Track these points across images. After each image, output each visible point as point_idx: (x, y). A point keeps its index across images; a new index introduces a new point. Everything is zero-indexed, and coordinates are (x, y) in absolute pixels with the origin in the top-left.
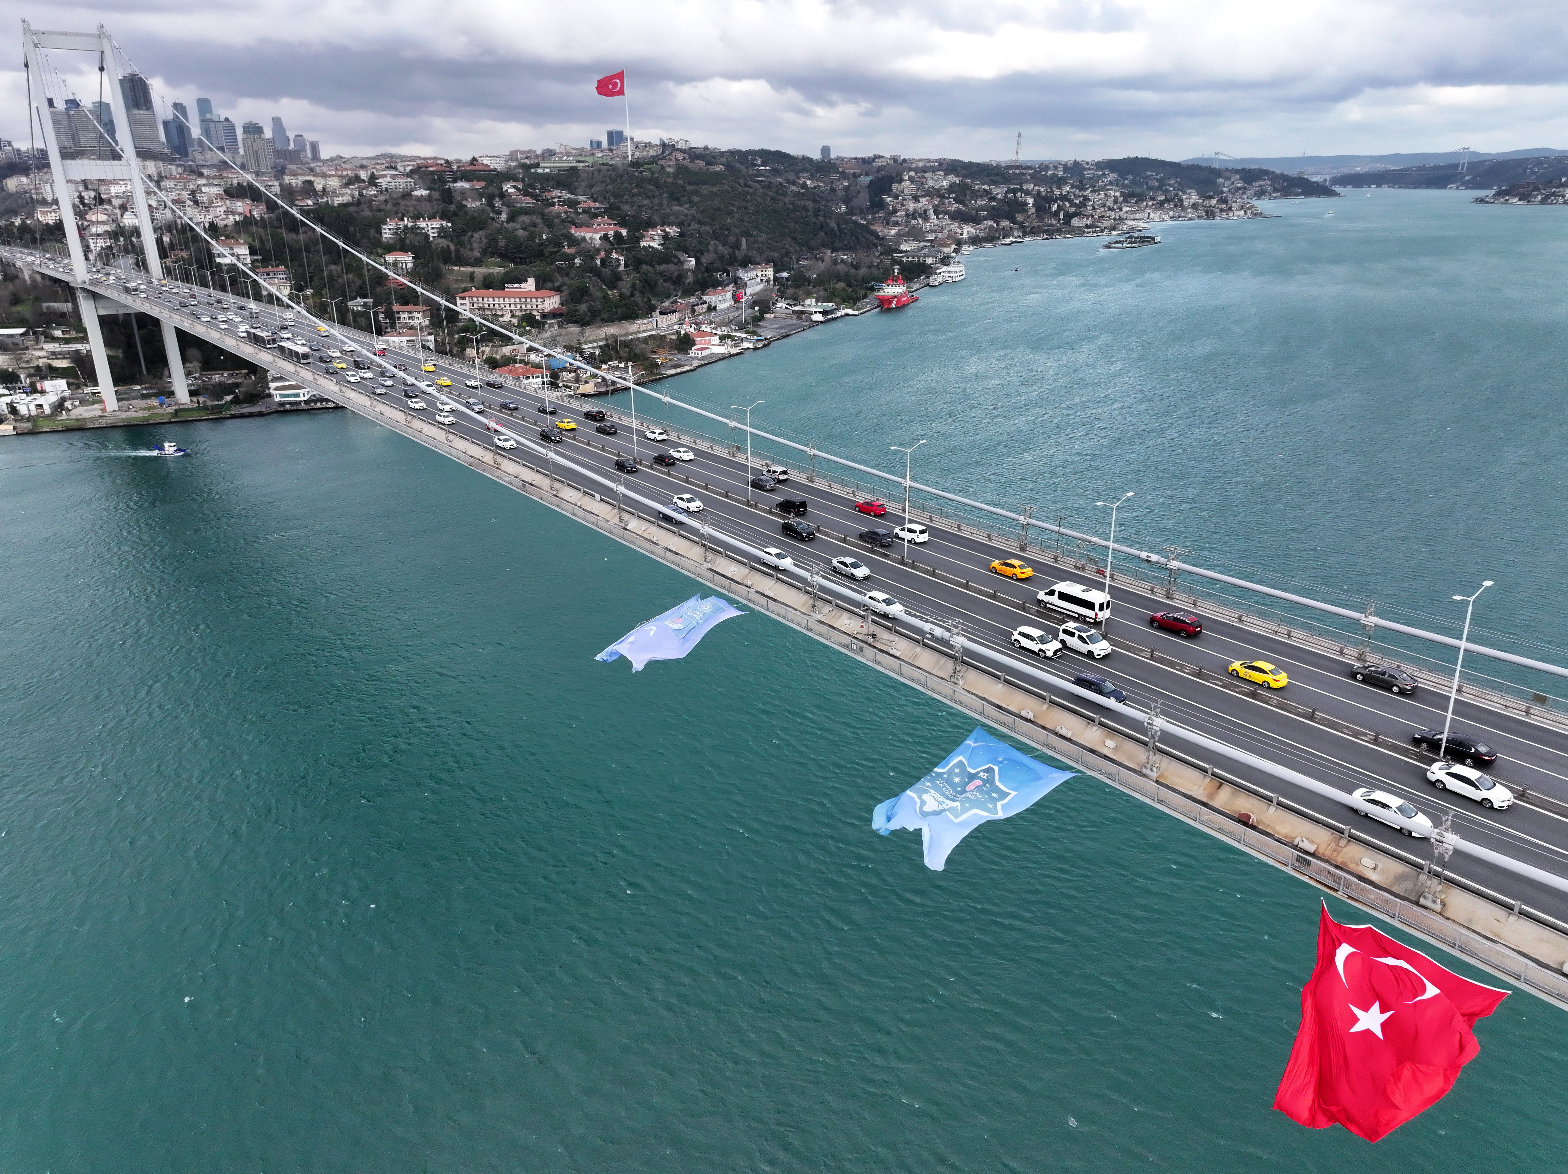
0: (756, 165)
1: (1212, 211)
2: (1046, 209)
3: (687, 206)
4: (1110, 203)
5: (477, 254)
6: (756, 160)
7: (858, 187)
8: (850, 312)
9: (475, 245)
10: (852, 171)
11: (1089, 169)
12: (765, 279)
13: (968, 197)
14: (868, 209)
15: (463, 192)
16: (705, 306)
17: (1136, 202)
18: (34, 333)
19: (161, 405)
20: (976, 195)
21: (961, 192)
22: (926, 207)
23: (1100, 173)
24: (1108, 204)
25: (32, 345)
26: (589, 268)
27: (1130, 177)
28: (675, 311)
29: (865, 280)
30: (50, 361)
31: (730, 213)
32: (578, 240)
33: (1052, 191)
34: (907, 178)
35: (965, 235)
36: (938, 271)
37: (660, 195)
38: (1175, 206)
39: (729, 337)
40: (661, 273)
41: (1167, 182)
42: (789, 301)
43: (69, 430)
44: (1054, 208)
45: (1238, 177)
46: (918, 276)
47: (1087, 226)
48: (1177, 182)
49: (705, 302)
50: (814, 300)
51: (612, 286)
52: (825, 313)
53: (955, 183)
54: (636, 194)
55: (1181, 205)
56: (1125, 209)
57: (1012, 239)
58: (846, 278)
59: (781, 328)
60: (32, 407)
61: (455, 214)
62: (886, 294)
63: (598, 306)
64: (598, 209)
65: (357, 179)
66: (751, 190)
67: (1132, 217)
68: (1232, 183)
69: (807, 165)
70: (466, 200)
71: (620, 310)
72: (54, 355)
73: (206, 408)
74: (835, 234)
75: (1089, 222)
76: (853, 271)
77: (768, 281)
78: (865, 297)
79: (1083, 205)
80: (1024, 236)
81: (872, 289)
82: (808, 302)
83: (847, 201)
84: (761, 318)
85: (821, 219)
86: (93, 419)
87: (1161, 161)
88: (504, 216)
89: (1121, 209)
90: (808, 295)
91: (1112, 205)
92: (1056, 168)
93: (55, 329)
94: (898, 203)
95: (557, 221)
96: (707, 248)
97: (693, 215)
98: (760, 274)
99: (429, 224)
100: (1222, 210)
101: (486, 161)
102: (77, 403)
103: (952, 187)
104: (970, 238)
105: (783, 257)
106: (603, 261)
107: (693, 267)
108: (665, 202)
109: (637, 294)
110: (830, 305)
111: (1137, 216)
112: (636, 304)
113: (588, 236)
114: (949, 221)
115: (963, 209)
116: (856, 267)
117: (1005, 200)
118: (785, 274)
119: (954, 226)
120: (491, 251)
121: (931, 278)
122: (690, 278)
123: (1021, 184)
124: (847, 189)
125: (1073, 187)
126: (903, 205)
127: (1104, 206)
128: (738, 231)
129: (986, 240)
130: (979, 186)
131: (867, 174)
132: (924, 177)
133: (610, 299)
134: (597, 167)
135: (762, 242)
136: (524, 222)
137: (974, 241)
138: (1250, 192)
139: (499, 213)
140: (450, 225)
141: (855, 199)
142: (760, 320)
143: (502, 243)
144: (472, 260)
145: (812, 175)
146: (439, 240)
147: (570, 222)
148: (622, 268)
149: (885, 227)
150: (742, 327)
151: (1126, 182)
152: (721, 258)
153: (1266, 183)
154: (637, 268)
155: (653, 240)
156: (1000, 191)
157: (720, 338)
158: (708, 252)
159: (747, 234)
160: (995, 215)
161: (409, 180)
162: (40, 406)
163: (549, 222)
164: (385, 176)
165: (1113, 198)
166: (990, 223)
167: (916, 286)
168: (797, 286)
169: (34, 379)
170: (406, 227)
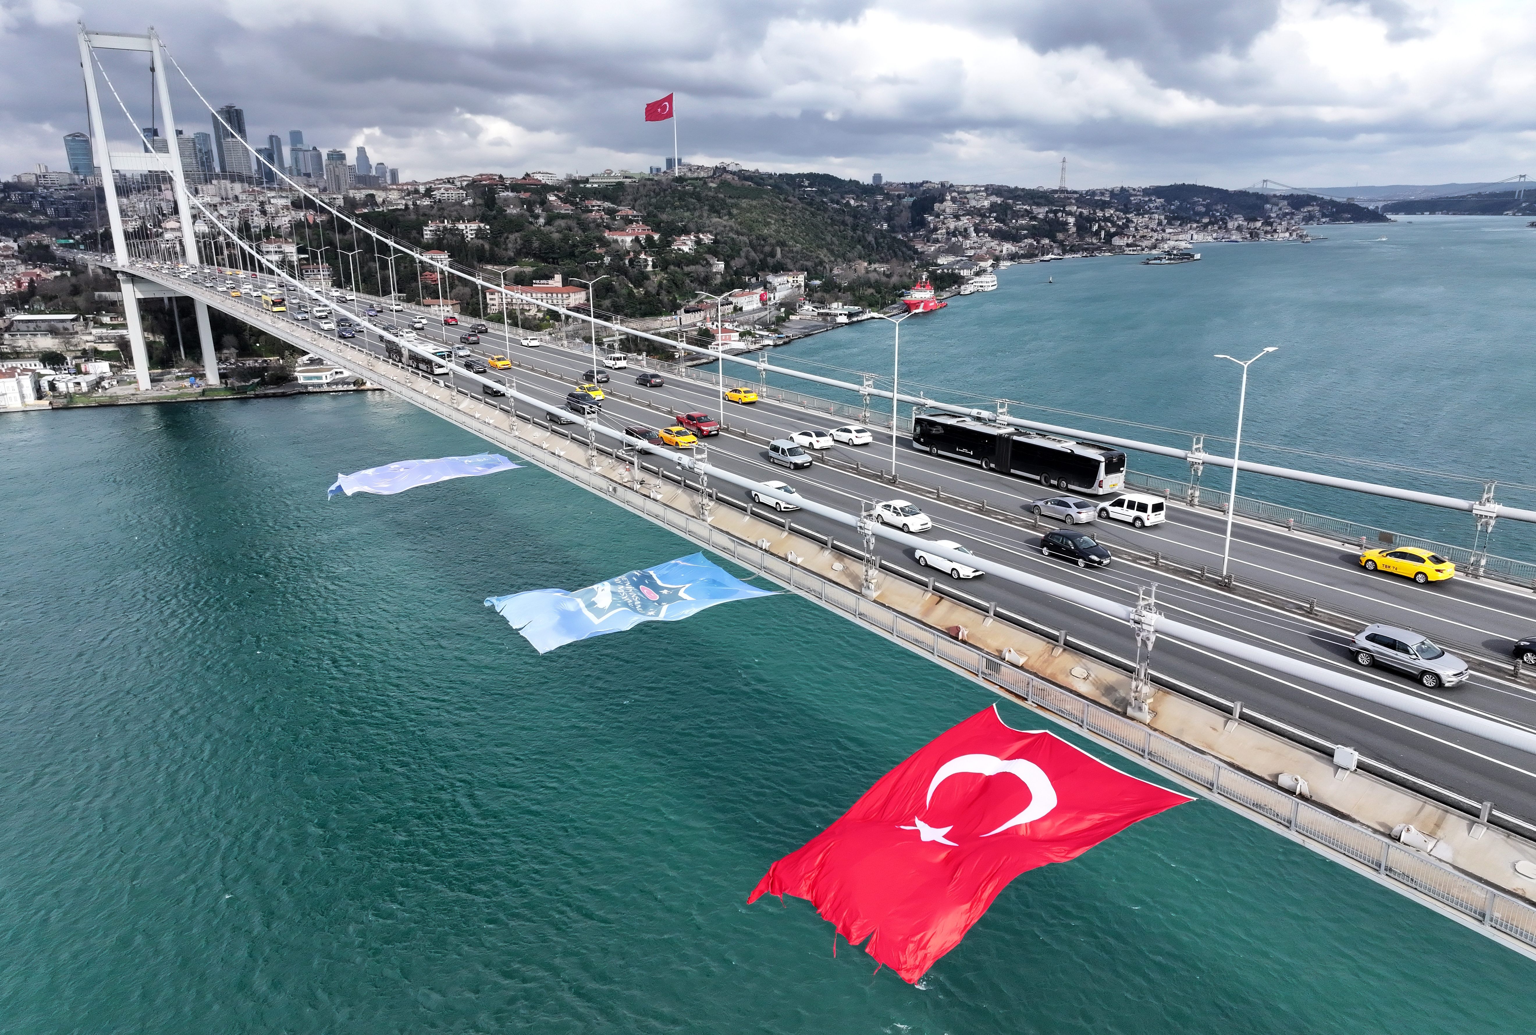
0: (803, 186)
1: (1256, 233)
2: (1087, 228)
3: (726, 218)
4: (1153, 225)
5: (511, 254)
6: (803, 181)
7: (901, 207)
8: (875, 315)
9: (510, 245)
10: (897, 193)
11: (1136, 195)
12: (795, 285)
13: (1009, 217)
14: (909, 227)
15: (506, 199)
16: (732, 306)
17: (1180, 225)
18: (85, 319)
19: (191, 386)
20: (1017, 215)
21: (1002, 212)
22: (967, 226)
23: (1147, 199)
24: (1151, 226)
25: (81, 330)
26: (617, 269)
27: (1177, 203)
28: (700, 310)
29: (895, 288)
30: (96, 345)
31: (767, 224)
32: (609, 242)
33: (1095, 213)
34: (949, 198)
35: (1004, 252)
36: (970, 282)
37: (701, 207)
38: (1220, 228)
39: (749, 333)
40: (688, 274)
41: (1214, 207)
42: (816, 304)
43: (101, 406)
44: (1095, 227)
45: (1286, 202)
46: (950, 286)
47: (1128, 245)
48: (1224, 207)
49: (732, 303)
50: (840, 304)
51: (638, 284)
52: (850, 315)
53: (996, 203)
54: (678, 207)
55: (1226, 227)
56: (1168, 231)
57: (1050, 256)
58: (877, 286)
59: (805, 328)
60: (71, 385)
61: (495, 218)
62: (913, 299)
63: (622, 301)
64: (635, 216)
65: (417, 191)
66: (790, 205)
67: (1175, 238)
68: (1280, 209)
69: (853, 188)
70: (509, 206)
71: (643, 307)
72: (101, 339)
73: (232, 389)
74: (873, 247)
75: (1130, 240)
76: (884, 279)
77: (799, 287)
78: (894, 302)
79: (1126, 226)
80: (1064, 253)
81: (902, 295)
82: (834, 305)
83: (888, 219)
84: (786, 319)
85: (859, 233)
86: (125, 397)
87: (1208, 187)
88: (542, 221)
89: (1164, 231)
90: (837, 300)
91: (1155, 227)
92: (1102, 194)
93: (104, 315)
94: (939, 222)
95: (592, 225)
96: (739, 253)
97: (731, 227)
98: (791, 279)
99: (468, 225)
100: (1266, 232)
101: (538, 177)
102: (115, 383)
103: (993, 207)
104: (1009, 255)
105: (816, 265)
106: (631, 261)
107: (722, 270)
108: (705, 214)
109: (664, 293)
110: (856, 308)
111: (1181, 237)
112: (661, 302)
113: (620, 238)
114: (989, 239)
115: (1004, 228)
116: (889, 276)
117: (1045, 220)
118: (817, 282)
119: (994, 244)
120: (524, 251)
121: (962, 287)
122: (718, 280)
123: (1064, 206)
124: (890, 209)
125: (1117, 210)
126: (944, 223)
127: (1147, 228)
128: (774, 241)
129: (1024, 256)
130: (1020, 207)
131: (911, 196)
132: (966, 198)
133: (634, 296)
134: (643, 181)
135: (797, 252)
136: (560, 226)
137: (1012, 257)
138: (1298, 217)
139: (537, 217)
140: (488, 227)
141: (897, 218)
142: (784, 321)
143: (536, 244)
144: (506, 260)
145: (858, 196)
146: (476, 241)
147: (605, 227)
148: (650, 268)
149: (925, 244)
150: (766, 326)
151: (1173, 207)
152: (752, 263)
153: (1315, 209)
154: (664, 269)
155: (686, 245)
156: (1041, 212)
157: (740, 335)
158: (740, 257)
159: (782, 244)
160: (1036, 233)
161: (461, 191)
162: (79, 384)
163: (584, 226)
164: (440, 189)
165: (1157, 221)
166: (1030, 241)
167: (945, 295)
168: (827, 291)
169: (78, 361)
170: (445, 227)
